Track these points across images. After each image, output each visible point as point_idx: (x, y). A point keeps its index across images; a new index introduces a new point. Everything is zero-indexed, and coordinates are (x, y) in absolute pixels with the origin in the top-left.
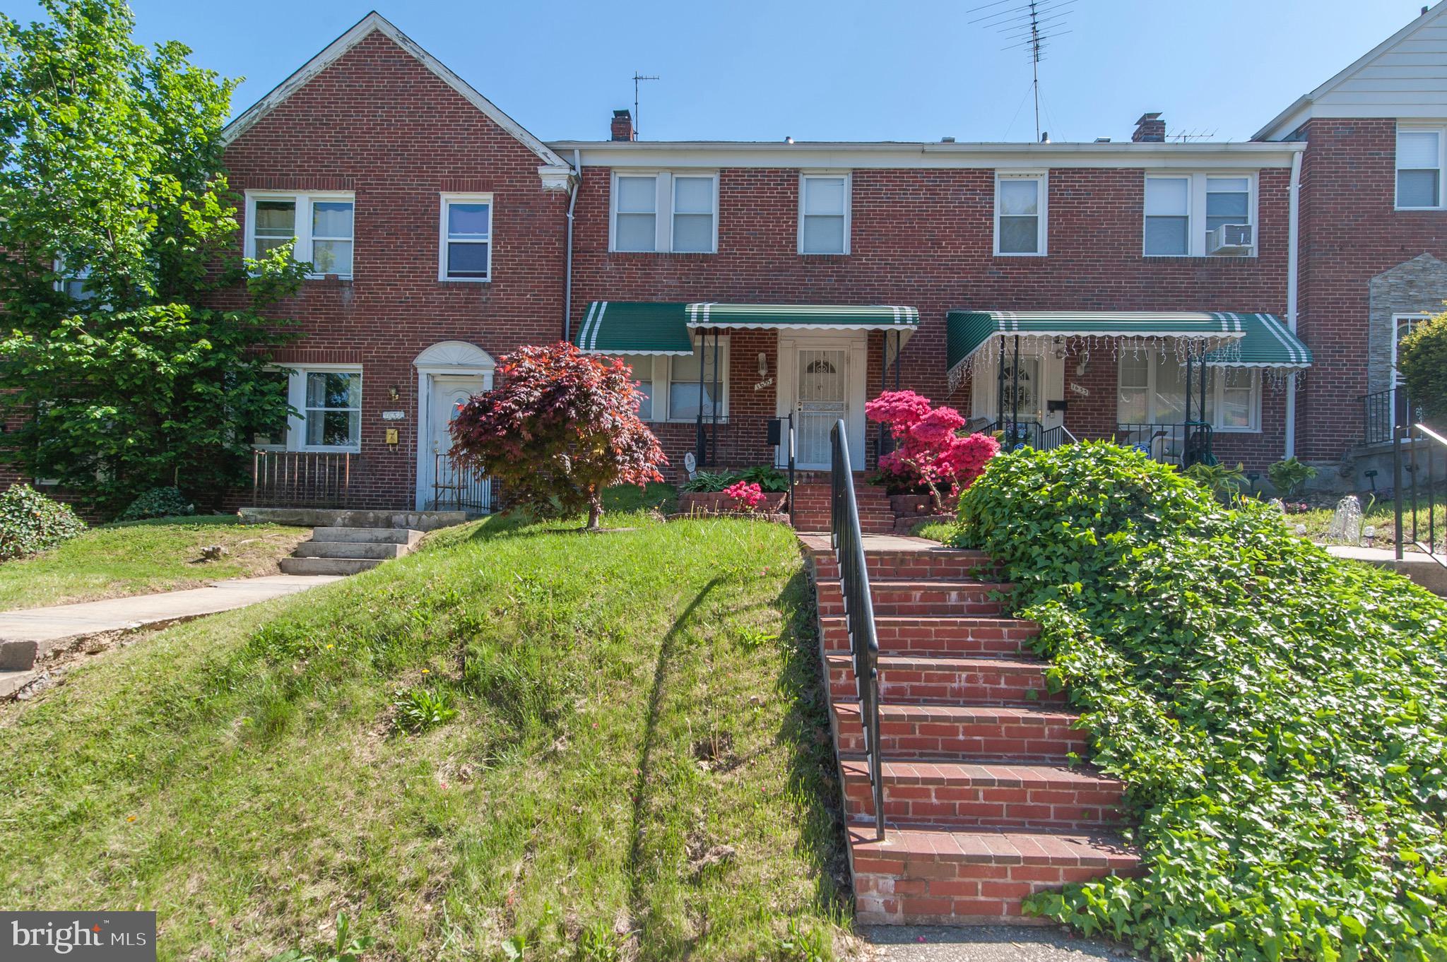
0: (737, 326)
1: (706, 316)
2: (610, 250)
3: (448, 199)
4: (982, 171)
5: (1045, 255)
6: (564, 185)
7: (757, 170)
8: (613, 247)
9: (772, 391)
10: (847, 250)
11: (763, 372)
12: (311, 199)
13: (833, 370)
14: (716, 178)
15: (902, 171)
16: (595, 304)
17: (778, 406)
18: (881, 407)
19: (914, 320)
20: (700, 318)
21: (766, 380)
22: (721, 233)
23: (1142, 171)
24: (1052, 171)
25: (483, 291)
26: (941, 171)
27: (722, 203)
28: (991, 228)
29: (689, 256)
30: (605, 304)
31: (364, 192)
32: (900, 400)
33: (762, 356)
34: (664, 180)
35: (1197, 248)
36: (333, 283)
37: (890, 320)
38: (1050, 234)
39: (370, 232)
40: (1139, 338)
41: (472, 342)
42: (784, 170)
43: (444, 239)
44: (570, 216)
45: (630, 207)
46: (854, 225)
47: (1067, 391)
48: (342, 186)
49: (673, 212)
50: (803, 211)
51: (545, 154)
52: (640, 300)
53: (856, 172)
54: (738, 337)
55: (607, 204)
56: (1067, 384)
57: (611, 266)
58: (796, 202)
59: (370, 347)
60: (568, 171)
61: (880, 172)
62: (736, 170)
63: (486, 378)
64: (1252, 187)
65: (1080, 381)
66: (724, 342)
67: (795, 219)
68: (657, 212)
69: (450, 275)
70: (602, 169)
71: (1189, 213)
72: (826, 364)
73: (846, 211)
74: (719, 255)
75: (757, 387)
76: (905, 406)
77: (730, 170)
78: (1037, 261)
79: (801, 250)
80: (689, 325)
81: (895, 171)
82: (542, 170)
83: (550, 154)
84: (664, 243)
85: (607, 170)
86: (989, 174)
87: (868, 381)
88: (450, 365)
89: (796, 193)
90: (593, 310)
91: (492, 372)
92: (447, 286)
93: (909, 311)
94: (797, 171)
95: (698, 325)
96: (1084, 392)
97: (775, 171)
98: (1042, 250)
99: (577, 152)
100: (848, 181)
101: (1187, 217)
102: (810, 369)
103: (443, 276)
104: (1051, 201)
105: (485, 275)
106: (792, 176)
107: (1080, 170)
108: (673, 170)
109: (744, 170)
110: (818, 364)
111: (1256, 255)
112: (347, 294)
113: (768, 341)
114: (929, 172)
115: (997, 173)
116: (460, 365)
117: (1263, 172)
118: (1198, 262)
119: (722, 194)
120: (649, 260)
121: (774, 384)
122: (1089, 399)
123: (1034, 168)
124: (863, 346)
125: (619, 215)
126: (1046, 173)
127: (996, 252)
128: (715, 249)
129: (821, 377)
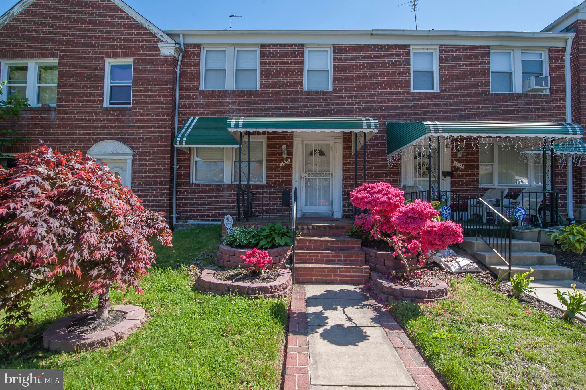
0: (270, 130)
1: (241, 124)
2: (200, 89)
3: (109, 62)
4: (404, 46)
5: (439, 91)
6: (173, 53)
7: (281, 45)
8: (202, 87)
9: (290, 166)
10: (331, 88)
11: (285, 156)
12: (36, 64)
13: (324, 154)
14: (258, 50)
15: (360, 46)
16: (191, 119)
17: (294, 175)
18: (364, 197)
19: (376, 126)
20: (237, 125)
21: (287, 160)
22: (261, 79)
23: (488, 47)
24: (441, 47)
25: (127, 112)
26: (381, 46)
27: (262, 63)
28: (409, 77)
29: (243, 92)
30: (197, 118)
31: (64, 59)
32: (379, 192)
33: (284, 147)
34: (230, 51)
35: (518, 88)
36: (47, 109)
37: (360, 126)
38: (441, 80)
39: (66, 80)
40: (489, 137)
41: (121, 141)
42: (295, 45)
43: (107, 84)
44: (178, 70)
45: (211, 67)
46: (334, 74)
47: (452, 166)
48: (51, 56)
49: (235, 68)
50: (306, 68)
51: (162, 36)
52: (217, 116)
53: (335, 46)
54: (270, 137)
55: (199, 64)
56: (452, 162)
57: (200, 98)
58: (302, 62)
59: (65, 144)
60: (174, 45)
61: (348, 46)
62: (269, 45)
63: (128, 161)
64: (545, 57)
65: (459, 160)
66: (263, 139)
67: (302, 71)
68: (226, 68)
69: (111, 104)
70: (196, 45)
71: (512, 70)
72: (320, 151)
73: (330, 67)
74: (261, 91)
75: (282, 164)
76: (385, 198)
77: (266, 45)
78: (435, 95)
79: (305, 88)
80: (229, 130)
81: (356, 46)
82: (160, 45)
83: (165, 36)
84: (230, 85)
85: (199, 46)
86: (407, 47)
87: (343, 161)
88: (108, 154)
89: (302, 57)
90: (189, 122)
91: (132, 157)
92: (107, 109)
93: (372, 121)
94: (303, 45)
95: (235, 130)
96: (461, 166)
97: (291, 46)
98: (437, 89)
99: (181, 36)
100: (331, 51)
101: (511, 73)
102: (311, 154)
103: (106, 103)
104: (441, 62)
105: (129, 103)
106: (301, 48)
107: (455, 46)
108: (235, 45)
109: (274, 45)
110: (315, 151)
111: (548, 92)
112: (53, 115)
113: (288, 138)
114: (374, 46)
115: (411, 47)
116: (113, 154)
117: (551, 49)
118: (519, 96)
119: (262, 58)
120: (222, 94)
121: (291, 162)
122: (464, 170)
123: (431, 45)
124: (340, 141)
125: (206, 71)
126: (438, 47)
127: (412, 90)
128: (258, 89)
129: (317, 158)
